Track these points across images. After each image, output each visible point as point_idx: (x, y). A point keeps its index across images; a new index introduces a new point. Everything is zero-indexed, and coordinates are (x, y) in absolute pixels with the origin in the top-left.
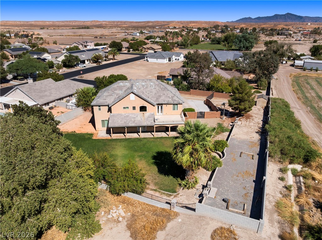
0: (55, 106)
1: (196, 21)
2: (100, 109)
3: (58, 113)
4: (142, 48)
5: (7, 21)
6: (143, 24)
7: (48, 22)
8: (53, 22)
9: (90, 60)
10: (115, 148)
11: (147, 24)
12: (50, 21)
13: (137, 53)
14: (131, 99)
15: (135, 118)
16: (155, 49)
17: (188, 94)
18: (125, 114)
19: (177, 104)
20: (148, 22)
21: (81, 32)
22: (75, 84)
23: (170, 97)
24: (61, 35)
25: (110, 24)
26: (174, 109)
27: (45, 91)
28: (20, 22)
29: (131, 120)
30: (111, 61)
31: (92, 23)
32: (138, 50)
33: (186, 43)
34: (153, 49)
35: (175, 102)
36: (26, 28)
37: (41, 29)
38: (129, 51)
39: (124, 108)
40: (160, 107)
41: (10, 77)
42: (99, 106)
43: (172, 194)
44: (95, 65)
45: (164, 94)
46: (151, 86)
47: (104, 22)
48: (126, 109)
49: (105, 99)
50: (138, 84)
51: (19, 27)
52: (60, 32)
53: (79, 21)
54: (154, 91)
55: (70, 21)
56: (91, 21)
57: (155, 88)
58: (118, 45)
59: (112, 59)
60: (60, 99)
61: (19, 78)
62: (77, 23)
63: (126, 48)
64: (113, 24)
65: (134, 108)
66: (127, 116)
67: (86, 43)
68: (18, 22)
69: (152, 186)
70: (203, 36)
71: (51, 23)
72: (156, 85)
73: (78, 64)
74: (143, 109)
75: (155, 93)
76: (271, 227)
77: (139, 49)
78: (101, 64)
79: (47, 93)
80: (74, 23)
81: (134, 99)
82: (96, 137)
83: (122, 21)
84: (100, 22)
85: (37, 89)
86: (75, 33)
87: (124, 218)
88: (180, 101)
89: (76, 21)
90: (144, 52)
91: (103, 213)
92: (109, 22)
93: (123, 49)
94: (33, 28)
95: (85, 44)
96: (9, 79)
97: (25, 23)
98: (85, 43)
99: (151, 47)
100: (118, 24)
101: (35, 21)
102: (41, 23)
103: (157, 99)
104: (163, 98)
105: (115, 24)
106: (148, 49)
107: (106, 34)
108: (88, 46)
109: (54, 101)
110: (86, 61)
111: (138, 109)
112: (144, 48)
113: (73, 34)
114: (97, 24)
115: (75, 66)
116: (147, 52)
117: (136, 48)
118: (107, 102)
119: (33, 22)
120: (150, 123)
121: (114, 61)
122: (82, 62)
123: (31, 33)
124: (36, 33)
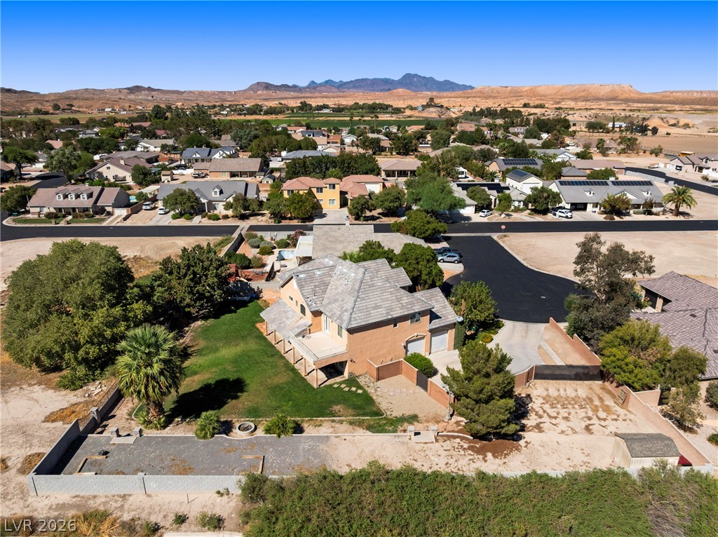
9: (600, 205)
27: (341, 242)
28: (702, 92)
44: (601, 218)
51: (685, 105)
59: (673, 211)
67: (706, 162)
68: (697, 92)
76: (48, 507)
79: (340, 246)
94: (714, 107)
95: (703, 164)
98: (704, 160)
110: (590, 207)
115: (550, 210)
121: (676, 218)
122: (581, 207)
123: (670, 123)
124: (681, 123)
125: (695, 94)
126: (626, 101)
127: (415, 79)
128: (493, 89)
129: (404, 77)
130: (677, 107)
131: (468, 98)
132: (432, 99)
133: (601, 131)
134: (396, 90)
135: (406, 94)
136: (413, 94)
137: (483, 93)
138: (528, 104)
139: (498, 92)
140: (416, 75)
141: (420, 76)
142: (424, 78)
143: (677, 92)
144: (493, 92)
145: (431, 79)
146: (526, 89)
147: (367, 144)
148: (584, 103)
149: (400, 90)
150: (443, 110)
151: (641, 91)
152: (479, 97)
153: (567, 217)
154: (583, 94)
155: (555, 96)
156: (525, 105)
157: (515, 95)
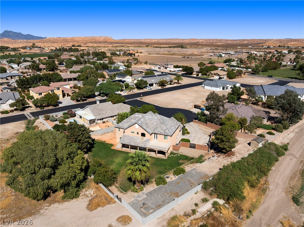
0: (107, 121)
1: (299, 39)
2: (119, 130)
3: (106, 126)
4: (210, 73)
5: (125, 39)
6: (238, 42)
7: (154, 39)
8: (158, 40)
9: (157, 83)
10: (117, 157)
11: (242, 42)
12: (156, 39)
13: (204, 77)
14: (136, 127)
15: (136, 140)
16: (220, 76)
17: (205, 125)
18: (132, 136)
19: (167, 136)
20: (244, 40)
21: (175, 51)
22: (125, 107)
23: (164, 129)
24: (158, 53)
25: (206, 42)
26: (165, 138)
27: (103, 110)
28: (134, 40)
29: (133, 141)
30: (175, 85)
31: (190, 40)
32: (206, 75)
33: (257, 69)
34: (218, 75)
35: (166, 134)
36: (136, 45)
37: (147, 46)
38: (198, 75)
39: (132, 132)
40: (156, 135)
41: (97, 93)
42: (119, 128)
43: (124, 192)
44: (160, 88)
45: (161, 127)
46: (155, 119)
47: (201, 40)
48: (133, 133)
49: (123, 125)
50: (147, 117)
51: (131, 44)
52: (158, 50)
53: (179, 39)
54: (155, 124)
55: (172, 39)
56: (189, 39)
57: (157, 122)
58: (189, 70)
59: (176, 83)
60: (111, 117)
61: (102, 95)
62: (177, 41)
63: (196, 72)
64: (209, 42)
65: (138, 133)
66: (133, 138)
68: (132, 39)
69: (117, 185)
70: (291, 59)
71: (156, 40)
72: (158, 119)
73: (146, 87)
74: (143, 135)
75: (155, 125)
77: (208, 74)
78: (165, 87)
79: (104, 112)
80: (175, 41)
81: (138, 128)
82: (113, 148)
83: (218, 39)
84: (197, 40)
85: (99, 109)
86: (169, 52)
87: (91, 196)
88: (169, 133)
89: (177, 39)
90: (211, 77)
91: (84, 190)
92: (206, 40)
93: (194, 73)
94: (141, 45)
95: (166, 66)
96: (96, 95)
97: (138, 41)
99: (217, 73)
100: (214, 42)
101: (144, 39)
102: (149, 41)
103: (155, 129)
104: (158, 129)
105: (211, 41)
106: (215, 74)
107: (195, 53)
108: (168, 68)
109: (107, 118)
110: (154, 84)
111: (140, 134)
112: (211, 73)
113: (167, 53)
114: (195, 41)
115: (144, 87)
116: (213, 77)
117: (205, 73)
118: (123, 126)
119: (143, 40)
120: (144, 145)
121: (178, 85)
122: (151, 85)
123: (136, 52)
124: (139, 52)
125: (132, 40)
126: (111, 43)
127: (11, 33)
128: (55, 38)
129: (4, 32)
130: (129, 45)
131: (44, 43)
132: (34, 44)
133: (116, 56)
134: (3, 39)
135: (10, 41)
136: (13, 41)
137: (50, 40)
138: (74, 45)
139: (57, 40)
140: (11, 32)
141: (13, 32)
142: (16, 33)
143: (126, 39)
144: (55, 40)
145: (20, 34)
146: (70, 38)
147: (35, 68)
148: (96, 44)
149: (5, 39)
150: (41, 49)
151: (115, 39)
152: (49, 42)
153: (151, 89)
154: (94, 40)
155: (83, 42)
156: (73, 46)
157: (65, 41)
